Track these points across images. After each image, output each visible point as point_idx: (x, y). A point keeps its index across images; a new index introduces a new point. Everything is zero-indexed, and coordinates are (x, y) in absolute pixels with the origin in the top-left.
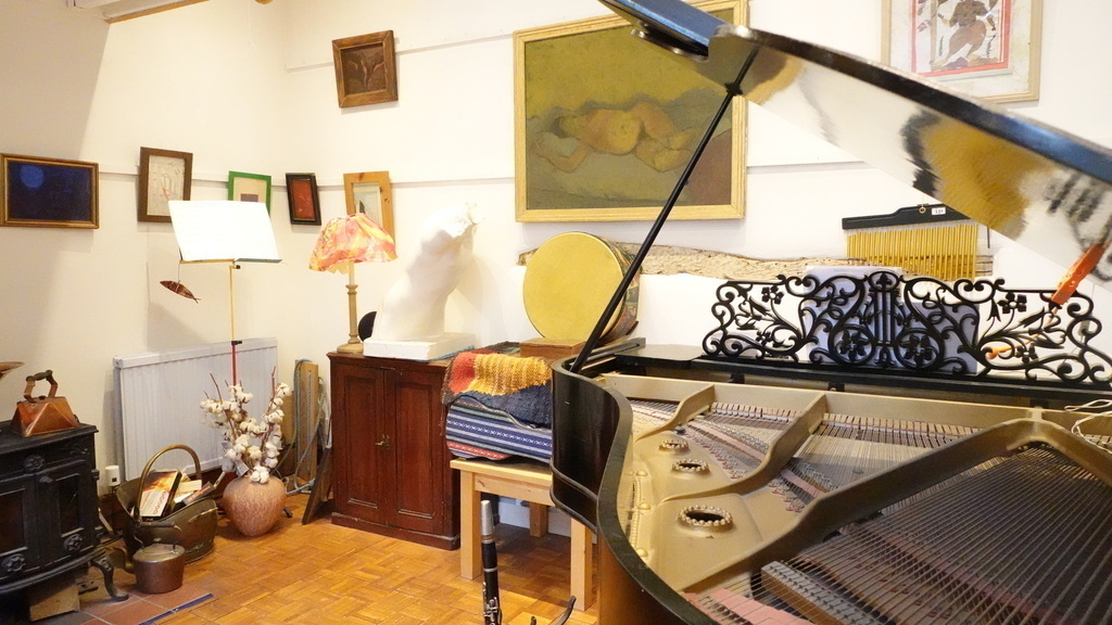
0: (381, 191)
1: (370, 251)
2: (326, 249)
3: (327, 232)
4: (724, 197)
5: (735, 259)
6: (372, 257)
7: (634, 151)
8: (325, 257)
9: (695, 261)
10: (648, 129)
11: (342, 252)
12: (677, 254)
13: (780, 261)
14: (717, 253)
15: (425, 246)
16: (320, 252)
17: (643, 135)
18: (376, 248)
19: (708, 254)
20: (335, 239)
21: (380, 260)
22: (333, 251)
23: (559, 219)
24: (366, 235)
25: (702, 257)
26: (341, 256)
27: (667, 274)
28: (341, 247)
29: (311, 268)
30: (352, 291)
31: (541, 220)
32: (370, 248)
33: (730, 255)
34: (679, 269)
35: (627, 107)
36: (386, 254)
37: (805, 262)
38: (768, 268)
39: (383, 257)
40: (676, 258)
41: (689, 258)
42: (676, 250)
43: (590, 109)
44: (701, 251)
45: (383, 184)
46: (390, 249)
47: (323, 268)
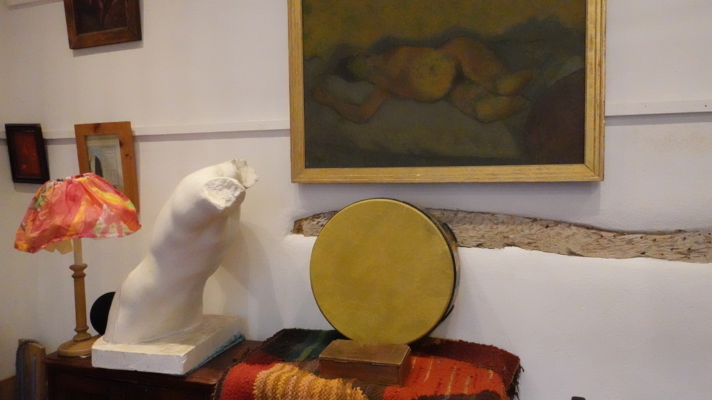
0: (121, 144)
1: (101, 223)
2: (37, 223)
3: (40, 198)
4: (575, 154)
5: (583, 230)
6: (105, 232)
7: (447, 97)
8: (35, 234)
9: (527, 232)
10: (467, 70)
11: (59, 228)
12: (503, 223)
13: (646, 233)
14: (557, 223)
15: (178, 219)
16: (30, 226)
17: (459, 78)
18: (109, 220)
19: (545, 223)
20: (51, 209)
21: (116, 234)
22: (46, 226)
23: (348, 180)
24: (95, 202)
25: (536, 228)
26: (58, 233)
27: (491, 247)
28: (58, 221)
29: (16, 247)
30: (79, 274)
31: (325, 180)
32: (101, 219)
33: (576, 225)
34: (506, 241)
35: (438, 43)
36: (124, 226)
37: (682, 236)
38: (630, 242)
39: (120, 230)
40: (502, 228)
41: (520, 228)
42: (501, 218)
43: (387, 47)
44: (535, 220)
45: (124, 136)
46: (131, 219)
47: (33, 247)
